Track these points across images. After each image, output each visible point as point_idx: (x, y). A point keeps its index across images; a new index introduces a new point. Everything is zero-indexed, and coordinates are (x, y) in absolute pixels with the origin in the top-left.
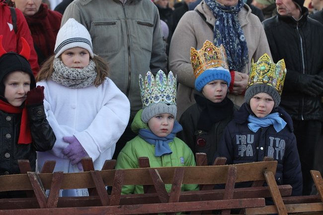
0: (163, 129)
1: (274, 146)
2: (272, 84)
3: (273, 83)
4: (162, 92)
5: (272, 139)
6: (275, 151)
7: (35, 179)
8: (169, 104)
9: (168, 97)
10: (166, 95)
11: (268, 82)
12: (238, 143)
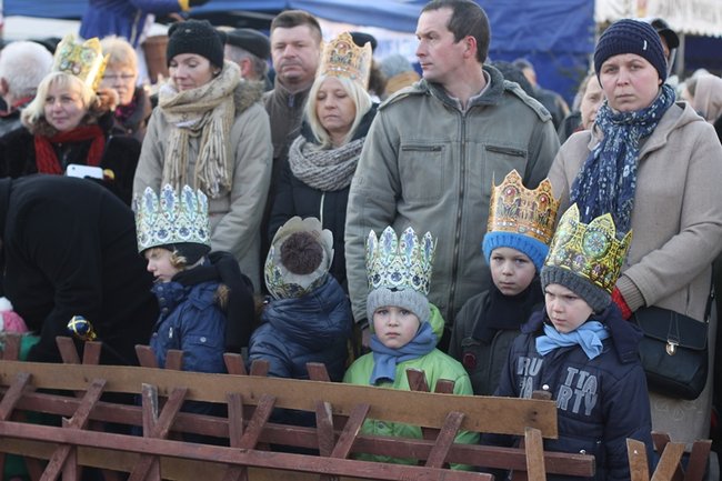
0: (390, 333)
1: (574, 387)
2: (571, 265)
3: (575, 263)
4: (386, 267)
5: (572, 371)
6: (574, 395)
7: (150, 395)
8: (394, 290)
9: (396, 276)
10: (392, 271)
11: (562, 263)
12: (520, 372)
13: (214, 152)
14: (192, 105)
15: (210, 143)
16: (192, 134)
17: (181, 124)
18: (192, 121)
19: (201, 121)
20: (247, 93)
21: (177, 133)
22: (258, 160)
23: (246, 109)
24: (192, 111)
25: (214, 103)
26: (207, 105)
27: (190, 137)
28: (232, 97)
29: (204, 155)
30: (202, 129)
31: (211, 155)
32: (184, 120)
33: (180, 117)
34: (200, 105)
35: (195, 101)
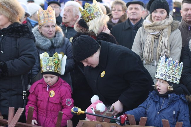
13: (164, 43)
14: (157, 27)
15: (163, 40)
16: (156, 37)
17: (152, 33)
18: (156, 33)
19: (159, 33)
20: (175, 25)
21: (151, 36)
22: (178, 48)
23: (175, 30)
24: (157, 29)
25: (165, 27)
26: (163, 27)
27: (155, 38)
28: (170, 25)
29: (160, 45)
30: (159, 36)
31: (163, 45)
32: (154, 32)
33: (152, 31)
34: (160, 27)
35: (159, 26)
